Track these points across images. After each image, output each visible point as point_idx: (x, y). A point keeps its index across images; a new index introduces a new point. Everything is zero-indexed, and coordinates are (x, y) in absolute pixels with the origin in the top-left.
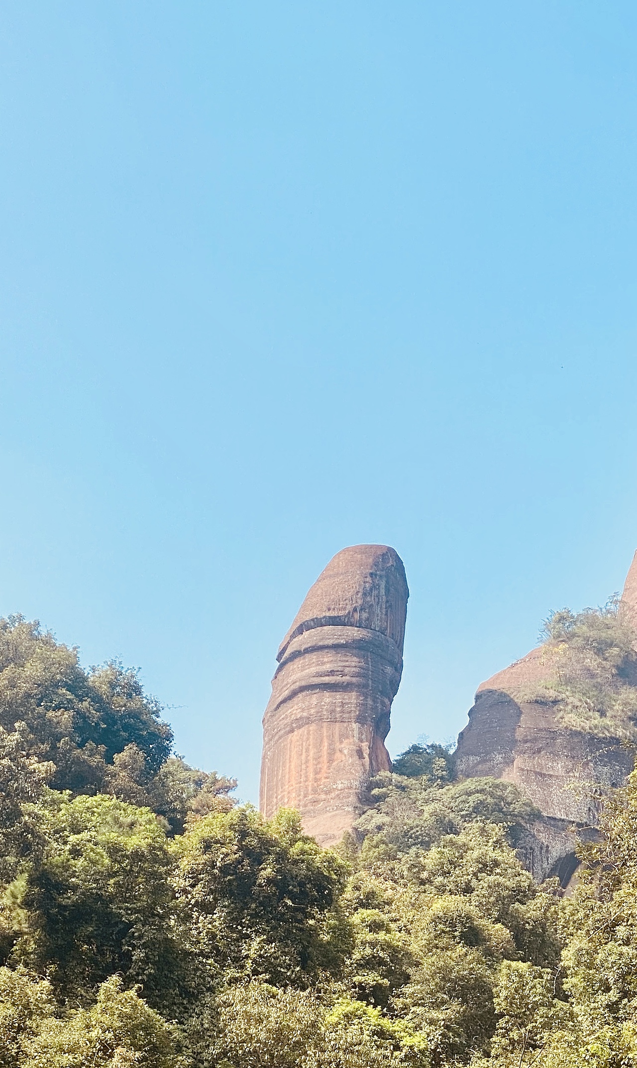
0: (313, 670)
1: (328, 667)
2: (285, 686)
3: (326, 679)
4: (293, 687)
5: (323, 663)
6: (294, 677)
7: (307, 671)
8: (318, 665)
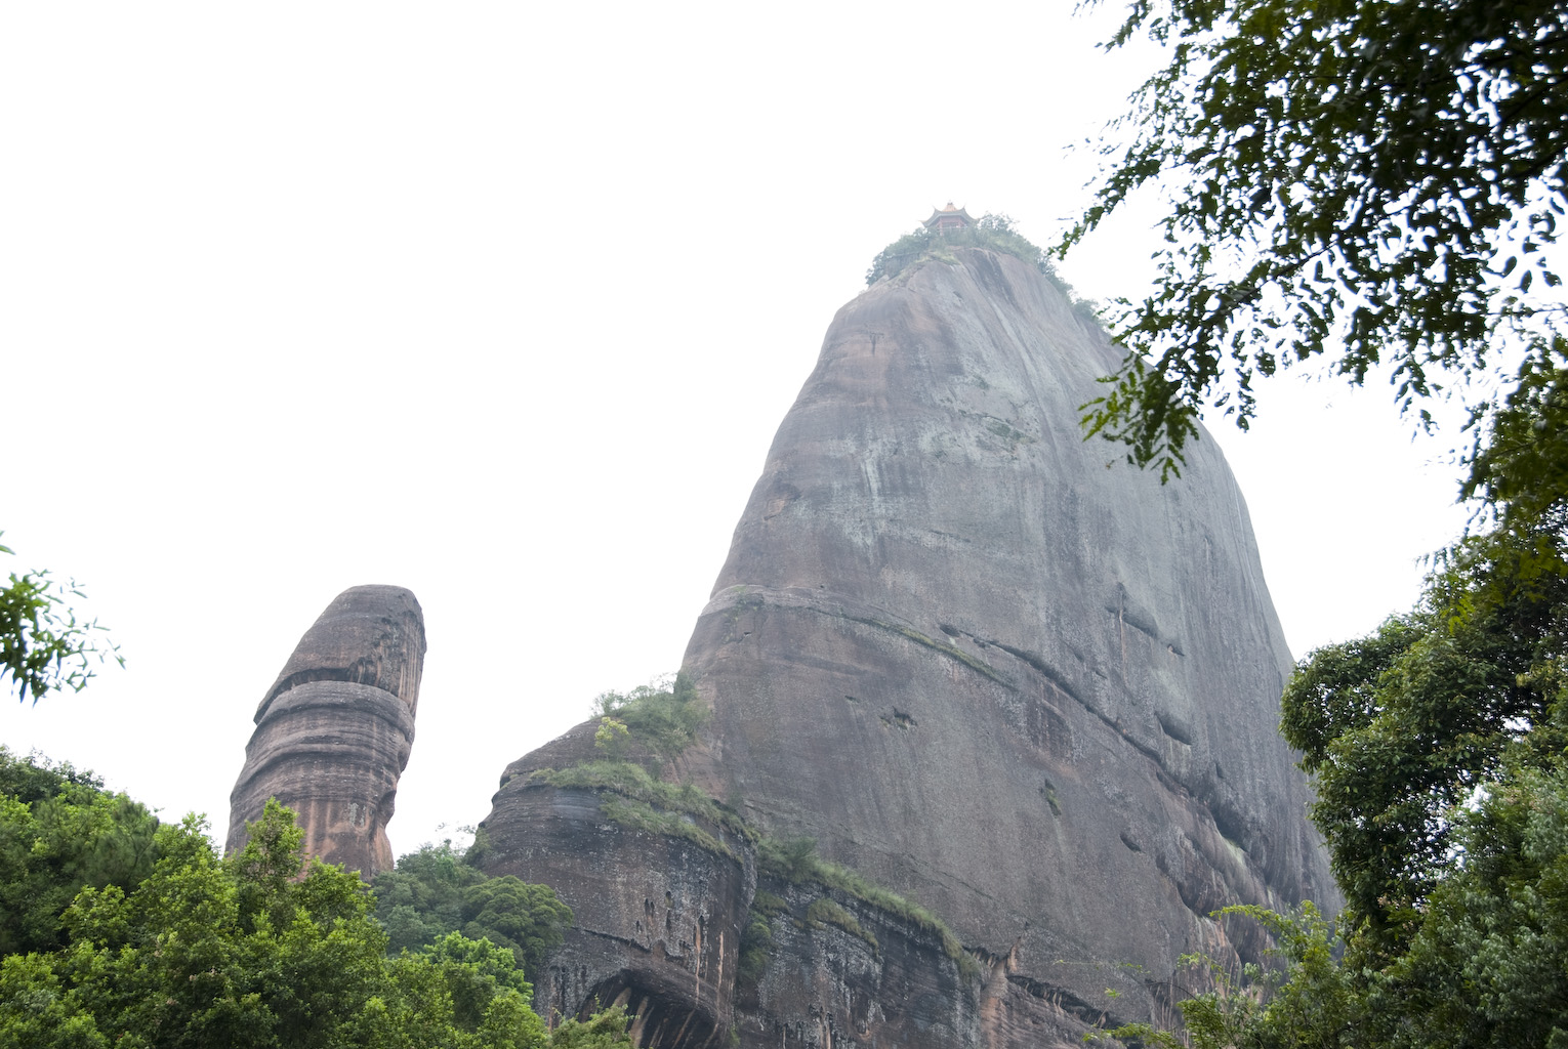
0: (302, 734)
1: (321, 731)
2: (263, 753)
3: (318, 747)
4: (275, 754)
5: (315, 727)
6: (275, 743)
7: (294, 735)
8: (309, 728)
